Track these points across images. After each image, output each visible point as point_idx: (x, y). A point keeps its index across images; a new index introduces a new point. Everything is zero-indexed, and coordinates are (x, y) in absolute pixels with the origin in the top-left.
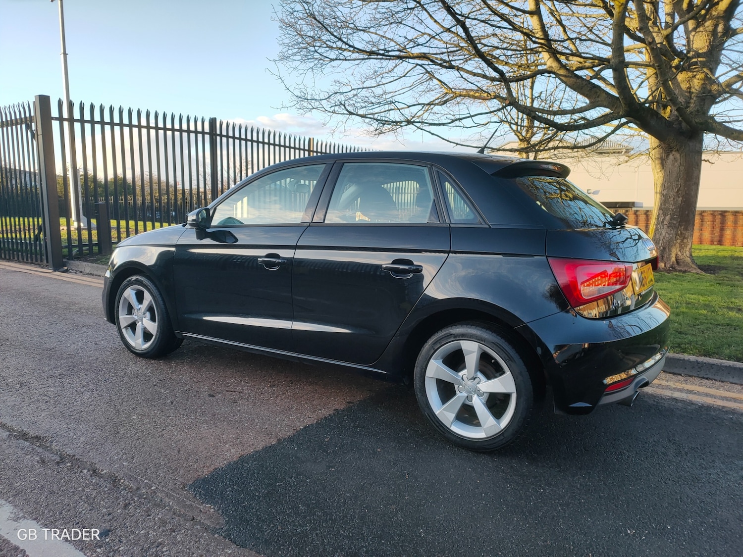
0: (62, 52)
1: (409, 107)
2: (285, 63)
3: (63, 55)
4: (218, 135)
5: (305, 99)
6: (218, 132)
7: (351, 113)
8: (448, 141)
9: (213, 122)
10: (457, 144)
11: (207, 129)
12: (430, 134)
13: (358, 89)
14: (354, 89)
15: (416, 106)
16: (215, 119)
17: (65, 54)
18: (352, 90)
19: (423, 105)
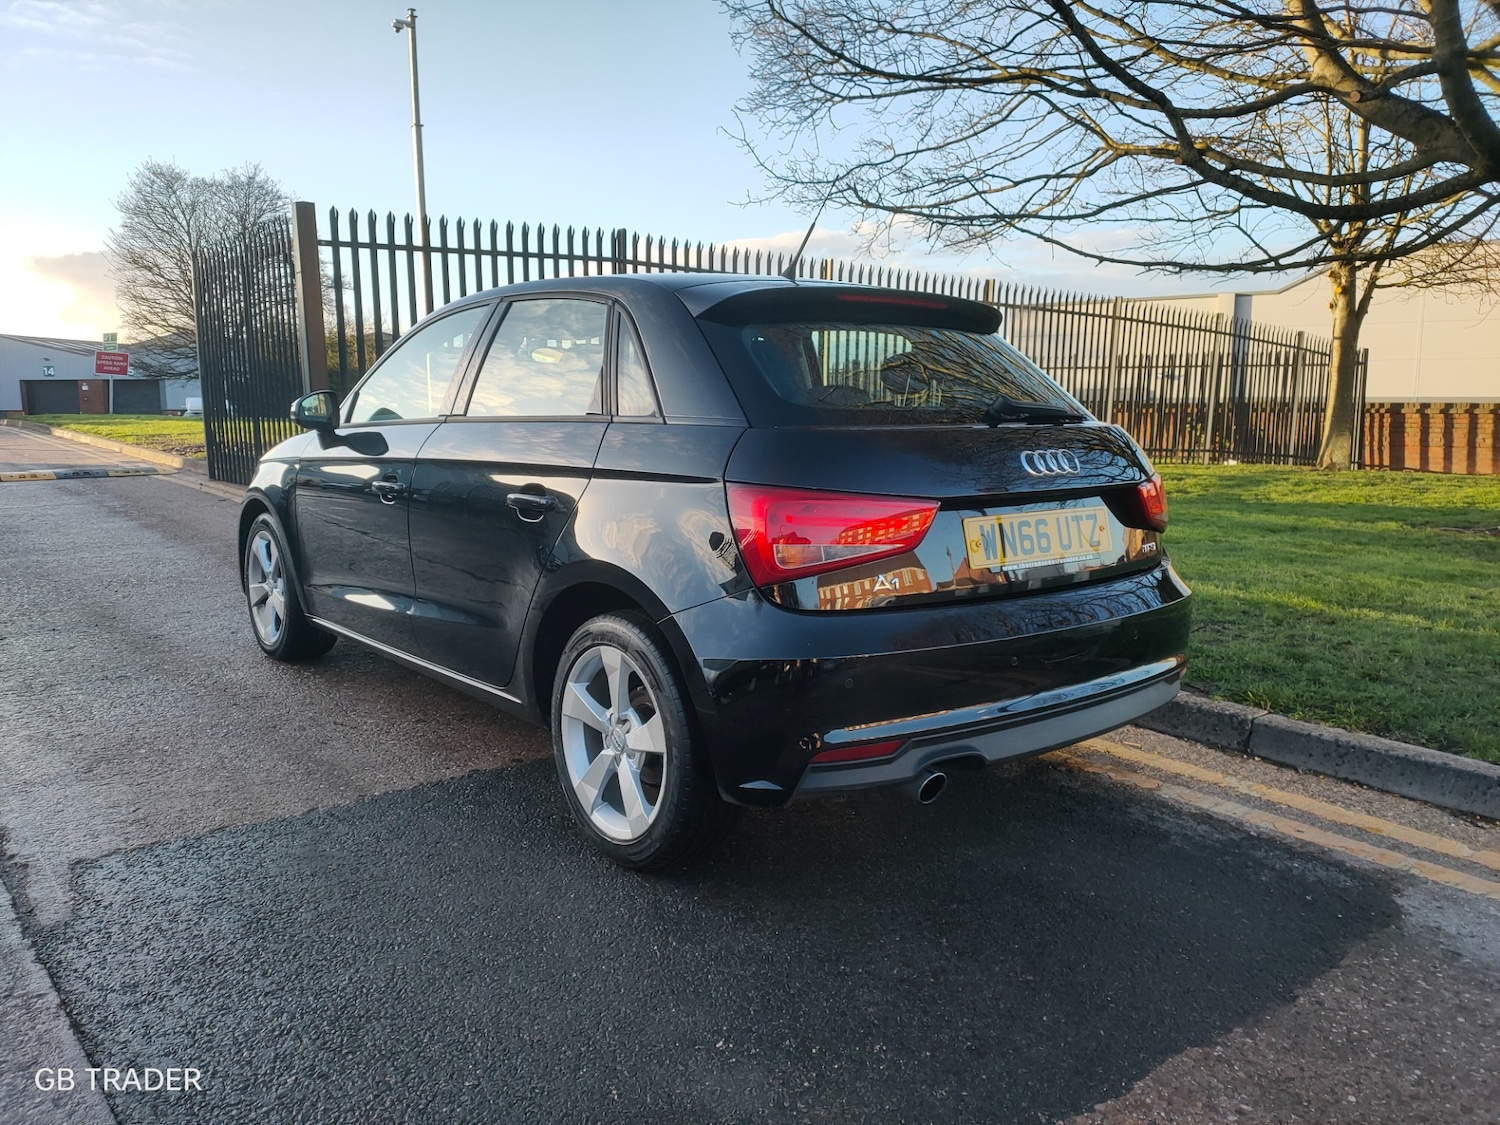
0: (414, 122)
1: (1017, 184)
2: (760, 114)
3: (414, 127)
4: (630, 262)
5: (797, 182)
6: (630, 256)
7: (869, 205)
8: (1081, 253)
9: (619, 238)
10: (1102, 259)
11: (607, 252)
12: (1042, 240)
13: (907, 154)
14: (899, 155)
15: (1032, 182)
16: (624, 231)
17: (419, 126)
18: (895, 156)
19: (1045, 180)
